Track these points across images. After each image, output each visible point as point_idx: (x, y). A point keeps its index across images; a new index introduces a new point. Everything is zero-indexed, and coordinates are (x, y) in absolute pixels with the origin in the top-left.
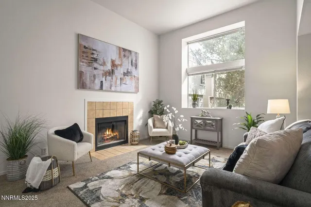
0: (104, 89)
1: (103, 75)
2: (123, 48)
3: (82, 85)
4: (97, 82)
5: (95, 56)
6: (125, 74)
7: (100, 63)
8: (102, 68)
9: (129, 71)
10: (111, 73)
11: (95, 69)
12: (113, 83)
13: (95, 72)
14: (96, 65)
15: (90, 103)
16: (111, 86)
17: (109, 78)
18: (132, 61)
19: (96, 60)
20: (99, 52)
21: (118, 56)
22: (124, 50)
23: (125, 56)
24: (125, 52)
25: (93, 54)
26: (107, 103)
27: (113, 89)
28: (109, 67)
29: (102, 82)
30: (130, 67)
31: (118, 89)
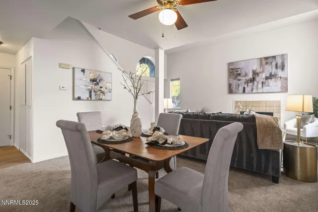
0: (246, 92)
1: (245, 83)
2: (264, 58)
3: (231, 91)
4: (241, 88)
5: (239, 72)
6: (267, 78)
7: (243, 75)
8: (244, 78)
9: (273, 74)
10: (253, 80)
11: (239, 80)
12: (255, 87)
13: (239, 82)
14: (239, 78)
15: (237, 102)
16: (252, 89)
17: (250, 84)
18: (276, 65)
19: (239, 75)
20: (242, 69)
21: (259, 66)
22: (266, 58)
23: (267, 63)
24: (267, 60)
25: (237, 71)
26: (249, 102)
27: (254, 91)
28: (250, 76)
29: (244, 88)
30: (274, 71)
31: (260, 91)
